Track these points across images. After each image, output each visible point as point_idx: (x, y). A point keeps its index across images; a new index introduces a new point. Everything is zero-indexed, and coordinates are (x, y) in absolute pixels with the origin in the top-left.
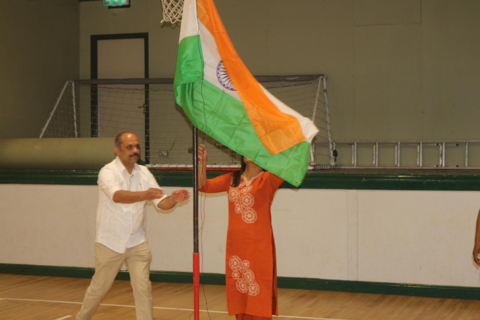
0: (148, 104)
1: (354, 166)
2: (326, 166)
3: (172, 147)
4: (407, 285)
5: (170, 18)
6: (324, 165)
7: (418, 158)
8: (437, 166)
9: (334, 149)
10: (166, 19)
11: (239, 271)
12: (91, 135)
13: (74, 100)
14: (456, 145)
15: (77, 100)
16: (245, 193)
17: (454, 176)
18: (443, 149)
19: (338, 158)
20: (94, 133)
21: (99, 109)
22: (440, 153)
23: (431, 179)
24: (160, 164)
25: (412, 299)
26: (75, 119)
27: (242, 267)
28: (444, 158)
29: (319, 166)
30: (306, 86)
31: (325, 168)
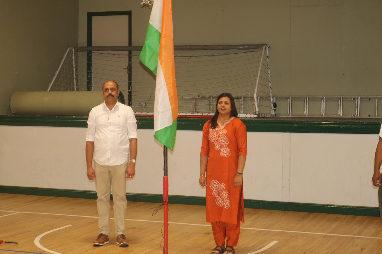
0: (131, 66)
1: (289, 115)
2: (267, 115)
3: (149, 99)
4: (327, 205)
5: (148, 1)
6: (266, 114)
7: (339, 109)
8: (354, 116)
9: (274, 102)
10: (145, 1)
11: (218, 191)
12: (86, 89)
13: (74, 62)
14: (368, 99)
15: (76, 62)
16: (221, 136)
17: (365, 122)
18: (358, 102)
19: (277, 109)
20: (89, 88)
21: (93, 69)
22: (357, 106)
23: (347, 124)
24: (140, 112)
25: (331, 216)
26: (75, 77)
27: (220, 188)
28: (359, 110)
29: (262, 115)
30: (253, 53)
31: (267, 116)
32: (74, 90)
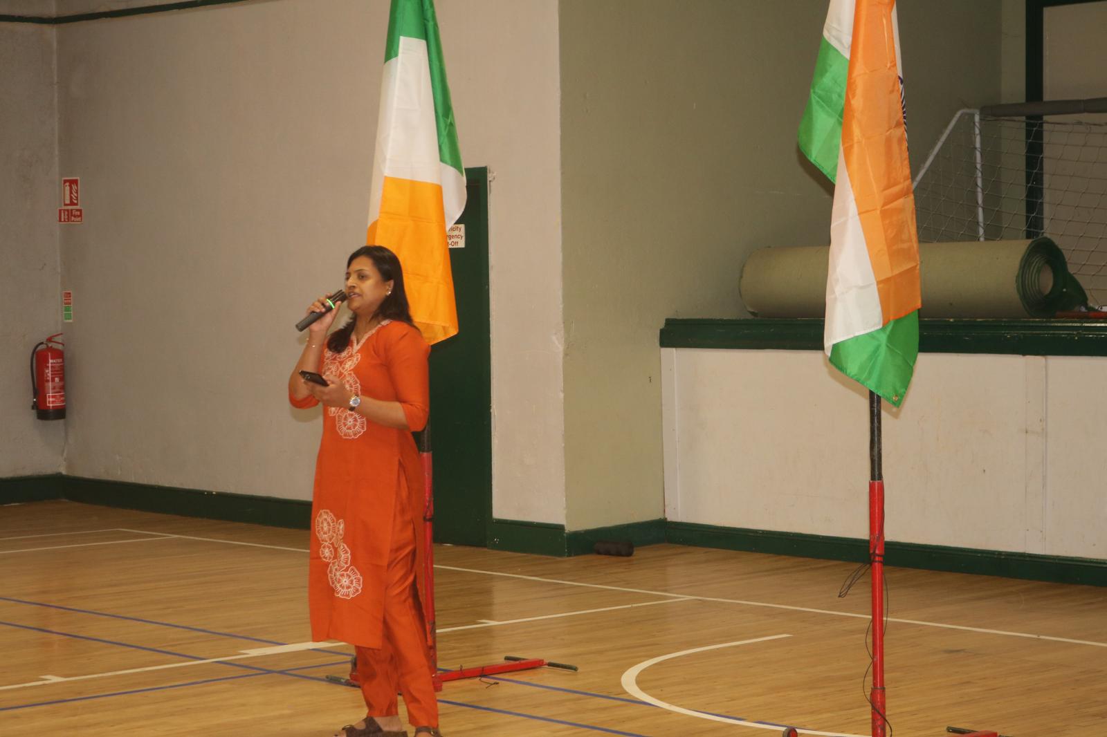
11: (332, 543)
16: (346, 372)
26: (980, 202)
27: (337, 535)
32: (975, 238)
